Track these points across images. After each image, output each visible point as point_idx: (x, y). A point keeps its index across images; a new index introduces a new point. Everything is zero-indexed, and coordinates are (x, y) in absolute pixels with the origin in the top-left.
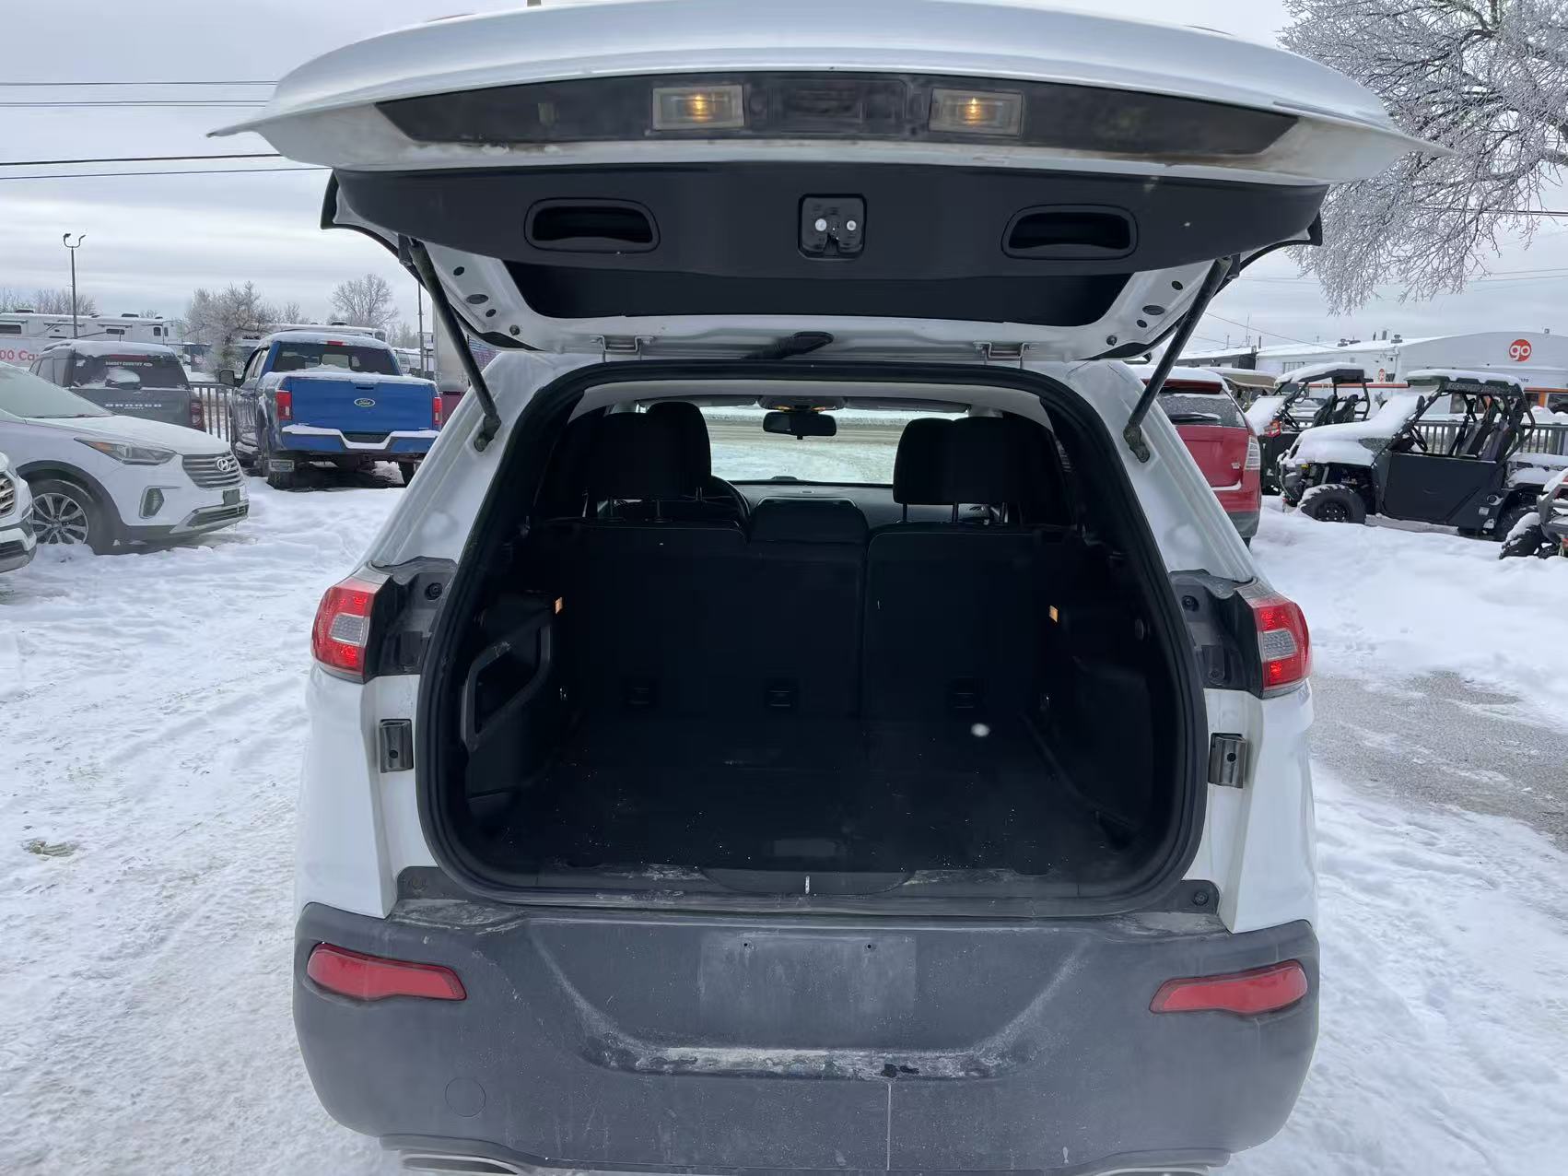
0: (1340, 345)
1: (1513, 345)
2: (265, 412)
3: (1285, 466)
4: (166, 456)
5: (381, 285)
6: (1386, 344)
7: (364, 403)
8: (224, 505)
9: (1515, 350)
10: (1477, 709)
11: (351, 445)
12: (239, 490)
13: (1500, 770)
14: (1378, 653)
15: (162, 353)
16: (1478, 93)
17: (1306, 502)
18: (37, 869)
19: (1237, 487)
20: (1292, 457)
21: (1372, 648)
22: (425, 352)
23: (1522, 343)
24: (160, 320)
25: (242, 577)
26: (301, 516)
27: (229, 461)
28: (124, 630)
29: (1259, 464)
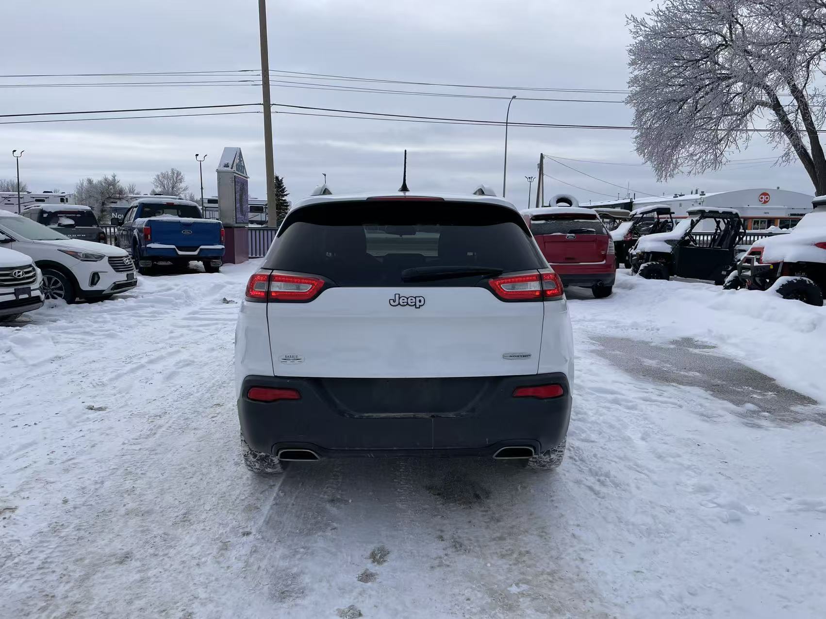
0: (674, 197)
1: (761, 195)
2: (137, 238)
3: (632, 254)
4: (100, 257)
5: (178, 174)
6: (698, 196)
7: (186, 232)
8: (127, 280)
9: (762, 198)
10: (697, 351)
11: (180, 253)
12: (133, 273)
13: (699, 372)
14: (659, 332)
15: (85, 210)
16: (724, 74)
17: (641, 270)
18: (92, 415)
19: (604, 262)
20: (634, 250)
21: (658, 330)
22: (204, 208)
23: (765, 194)
24: (64, 194)
25: (141, 312)
26: (160, 286)
27: (129, 259)
28: (95, 333)
29: (614, 251)
